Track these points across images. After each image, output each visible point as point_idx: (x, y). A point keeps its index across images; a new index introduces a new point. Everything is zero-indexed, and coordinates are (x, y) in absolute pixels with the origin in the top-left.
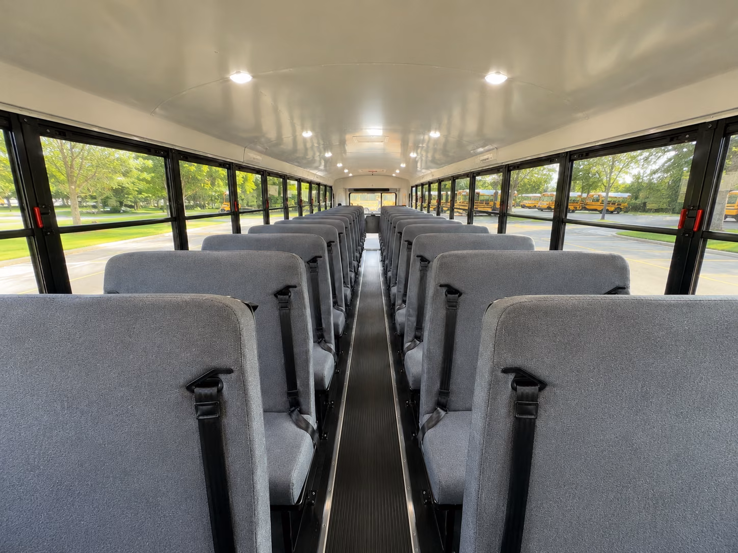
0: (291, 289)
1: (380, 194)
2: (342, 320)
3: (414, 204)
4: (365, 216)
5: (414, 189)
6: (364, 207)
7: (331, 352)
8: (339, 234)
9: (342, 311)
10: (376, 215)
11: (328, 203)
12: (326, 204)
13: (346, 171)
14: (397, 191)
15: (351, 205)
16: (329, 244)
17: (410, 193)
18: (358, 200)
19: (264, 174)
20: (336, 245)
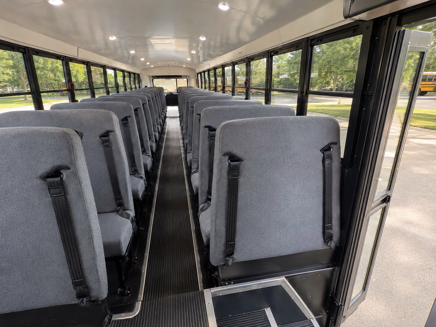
0: (110, 133)
1: (175, 79)
2: (149, 161)
3: (200, 86)
4: (165, 95)
5: (199, 75)
6: (164, 88)
7: (142, 179)
8: (143, 105)
9: (149, 156)
10: (174, 94)
11: (137, 85)
12: (135, 86)
13: (148, 63)
14: (187, 77)
15: (154, 87)
16: (136, 110)
17: (197, 78)
18: (158, 83)
19: (88, 64)
20: (141, 110)
